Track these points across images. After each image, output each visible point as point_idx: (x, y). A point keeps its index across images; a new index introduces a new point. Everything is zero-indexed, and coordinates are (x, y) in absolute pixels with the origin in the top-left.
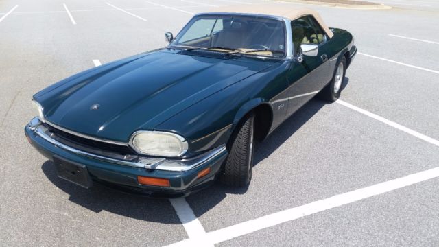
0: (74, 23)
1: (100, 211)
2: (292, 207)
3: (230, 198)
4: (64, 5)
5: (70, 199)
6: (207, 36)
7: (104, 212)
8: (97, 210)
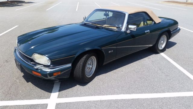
0: (77, 10)
1: (29, 82)
2: (98, 95)
3: (78, 87)
4: (78, 3)
5: (23, 76)
6: (104, 18)
7: (30, 83)
8: (28, 82)
